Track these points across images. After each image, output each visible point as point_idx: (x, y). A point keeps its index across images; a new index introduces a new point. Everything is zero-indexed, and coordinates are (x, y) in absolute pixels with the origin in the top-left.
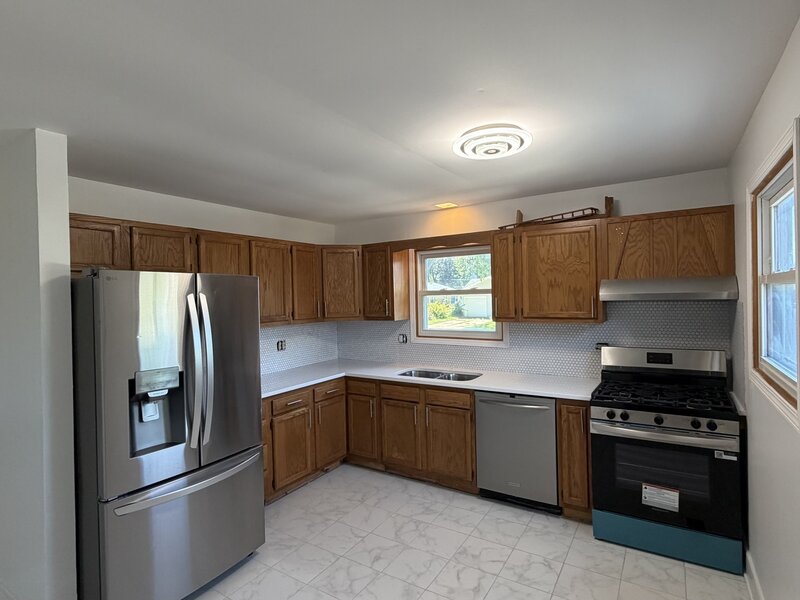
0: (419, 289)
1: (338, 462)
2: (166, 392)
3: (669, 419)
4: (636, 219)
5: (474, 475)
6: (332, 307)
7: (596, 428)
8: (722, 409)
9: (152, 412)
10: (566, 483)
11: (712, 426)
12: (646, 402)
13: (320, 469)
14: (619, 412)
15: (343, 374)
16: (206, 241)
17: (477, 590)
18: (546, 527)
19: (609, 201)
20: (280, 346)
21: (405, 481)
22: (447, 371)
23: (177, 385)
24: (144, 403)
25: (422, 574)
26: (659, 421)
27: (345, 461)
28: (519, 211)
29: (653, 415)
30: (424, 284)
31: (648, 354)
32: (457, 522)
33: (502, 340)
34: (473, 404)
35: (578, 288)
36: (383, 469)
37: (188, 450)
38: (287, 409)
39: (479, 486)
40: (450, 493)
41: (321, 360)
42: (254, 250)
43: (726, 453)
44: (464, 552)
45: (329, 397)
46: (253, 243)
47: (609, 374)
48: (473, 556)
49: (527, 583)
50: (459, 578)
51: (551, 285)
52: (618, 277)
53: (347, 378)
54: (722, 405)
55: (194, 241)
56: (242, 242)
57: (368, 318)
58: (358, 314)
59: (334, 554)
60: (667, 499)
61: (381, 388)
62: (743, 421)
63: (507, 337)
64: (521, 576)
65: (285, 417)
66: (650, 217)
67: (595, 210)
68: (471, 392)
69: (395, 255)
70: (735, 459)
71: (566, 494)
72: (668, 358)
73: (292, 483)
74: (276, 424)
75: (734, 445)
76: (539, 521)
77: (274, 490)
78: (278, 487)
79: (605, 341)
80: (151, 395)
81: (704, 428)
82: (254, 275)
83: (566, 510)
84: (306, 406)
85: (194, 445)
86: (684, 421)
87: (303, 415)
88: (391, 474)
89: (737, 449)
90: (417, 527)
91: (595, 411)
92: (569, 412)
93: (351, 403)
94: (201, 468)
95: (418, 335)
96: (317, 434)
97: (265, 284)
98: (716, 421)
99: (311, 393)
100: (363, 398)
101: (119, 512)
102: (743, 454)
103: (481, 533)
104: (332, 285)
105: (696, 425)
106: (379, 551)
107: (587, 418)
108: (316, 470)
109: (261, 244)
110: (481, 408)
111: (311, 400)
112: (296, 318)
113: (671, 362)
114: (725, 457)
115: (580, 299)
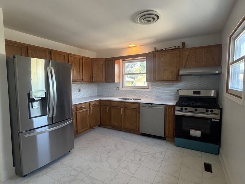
0: (123, 73)
1: (97, 126)
2: (40, 98)
3: (199, 110)
4: (191, 49)
5: (139, 129)
6: (95, 78)
7: (177, 113)
8: (215, 106)
9: (36, 105)
10: (167, 130)
11: (212, 111)
12: (193, 105)
13: (91, 128)
14: (184, 108)
15: (99, 99)
16: (54, 53)
17: (140, 160)
18: (160, 143)
19: (183, 44)
20: (79, 90)
21: (118, 131)
22: (131, 98)
23: (44, 96)
24: (33, 102)
25: (123, 156)
26: (196, 110)
27: (99, 126)
28: (155, 47)
29: (195, 108)
30: (124, 71)
31: (193, 92)
32: (134, 142)
33: (149, 88)
34: (140, 107)
35: (173, 71)
36: (111, 128)
37: (48, 117)
38: (81, 108)
39: (141, 132)
40: (132, 134)
41: (92, 96)
42: (70, 58)
43: (216, 119)
44: (136, 150)
45: (94, 106)
46: (70, 55)
47: (181, 98)
48: (139, 151)
49: (155, 158)
50: (134, 157)
51: (164, 70)
52: (185, 67)
53: (100, 100)
54: (215, 105)
55: (49, 53)
56: (66, 55)
57: (107, 82)
58: (103, 81)
59: (96, 151)
60: (197, 133)
61: (111, 103)
62: (221, 110)
63: (150, 88)
64: (153, 156)
65: (80, 111)
66: (196, 48)
67: (179, 47)
68: (139, 103)
69: (116, 61)
70: (218, 121)
71: (167, 134)
72: (199, 93)
73: (82, 132)
74: (77, 113)
75: (218, 117)
76: (158, 141)
77: (77, 133)
78: (78, 133)
79: (180, 88)
80: (35, 99)
81: (210, 112)
82: (70, 63)
83: (167, 138)
84: (87, 108)
85: (50, 116)
86: (204, 110)
87: (86, 111)
88: (114, 129)
89: (219, 118)
90: (122, 143)
91: (177, 108)
92: (169, 109)
93: (101, 108)
94: (53, 124)
95: (122, 88)
96: (91, 117)
97: (74, 69)
98: (213, 110)
99: (89, 105)
100: (105, 106)
101: (26, 136)
102: (221, 120)
103: (141, 145)
104: (95, 71)
105: (207, 111)
106: (110, 150)
107: (174, 110)
108: (90, 128)
109: (72, 56)
110: (142, 108)
111: (89, 107)
112: (84, 81)
113: (200, 94)
114: (215, 120)
115: (173, 74)
